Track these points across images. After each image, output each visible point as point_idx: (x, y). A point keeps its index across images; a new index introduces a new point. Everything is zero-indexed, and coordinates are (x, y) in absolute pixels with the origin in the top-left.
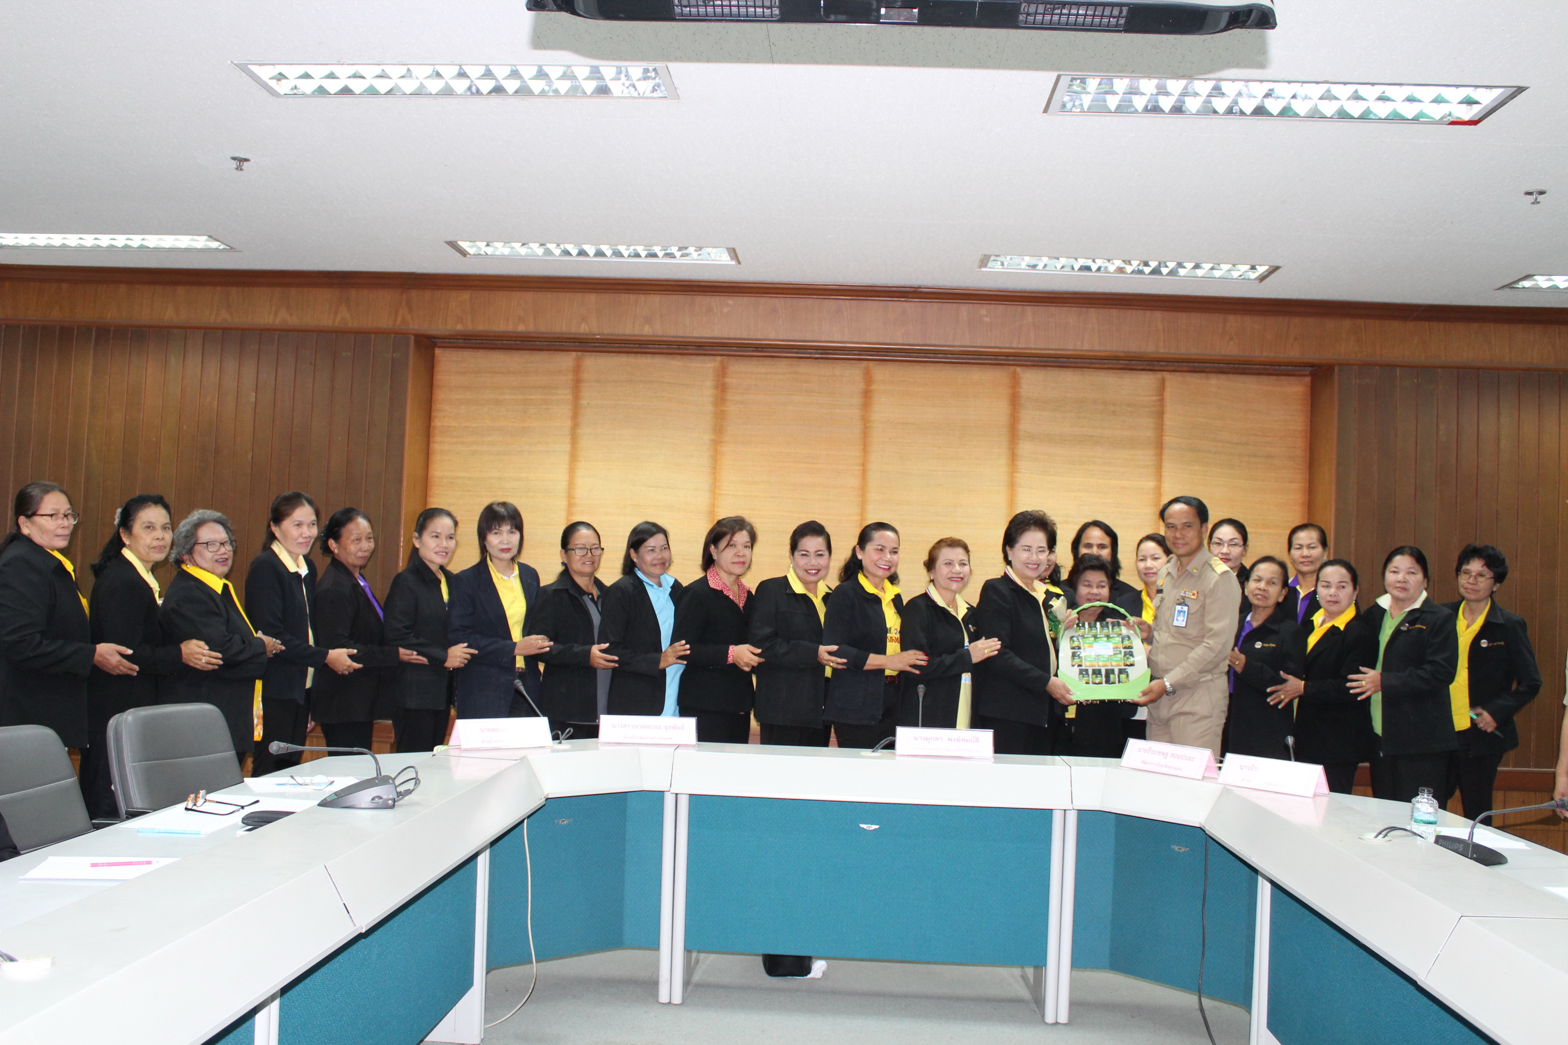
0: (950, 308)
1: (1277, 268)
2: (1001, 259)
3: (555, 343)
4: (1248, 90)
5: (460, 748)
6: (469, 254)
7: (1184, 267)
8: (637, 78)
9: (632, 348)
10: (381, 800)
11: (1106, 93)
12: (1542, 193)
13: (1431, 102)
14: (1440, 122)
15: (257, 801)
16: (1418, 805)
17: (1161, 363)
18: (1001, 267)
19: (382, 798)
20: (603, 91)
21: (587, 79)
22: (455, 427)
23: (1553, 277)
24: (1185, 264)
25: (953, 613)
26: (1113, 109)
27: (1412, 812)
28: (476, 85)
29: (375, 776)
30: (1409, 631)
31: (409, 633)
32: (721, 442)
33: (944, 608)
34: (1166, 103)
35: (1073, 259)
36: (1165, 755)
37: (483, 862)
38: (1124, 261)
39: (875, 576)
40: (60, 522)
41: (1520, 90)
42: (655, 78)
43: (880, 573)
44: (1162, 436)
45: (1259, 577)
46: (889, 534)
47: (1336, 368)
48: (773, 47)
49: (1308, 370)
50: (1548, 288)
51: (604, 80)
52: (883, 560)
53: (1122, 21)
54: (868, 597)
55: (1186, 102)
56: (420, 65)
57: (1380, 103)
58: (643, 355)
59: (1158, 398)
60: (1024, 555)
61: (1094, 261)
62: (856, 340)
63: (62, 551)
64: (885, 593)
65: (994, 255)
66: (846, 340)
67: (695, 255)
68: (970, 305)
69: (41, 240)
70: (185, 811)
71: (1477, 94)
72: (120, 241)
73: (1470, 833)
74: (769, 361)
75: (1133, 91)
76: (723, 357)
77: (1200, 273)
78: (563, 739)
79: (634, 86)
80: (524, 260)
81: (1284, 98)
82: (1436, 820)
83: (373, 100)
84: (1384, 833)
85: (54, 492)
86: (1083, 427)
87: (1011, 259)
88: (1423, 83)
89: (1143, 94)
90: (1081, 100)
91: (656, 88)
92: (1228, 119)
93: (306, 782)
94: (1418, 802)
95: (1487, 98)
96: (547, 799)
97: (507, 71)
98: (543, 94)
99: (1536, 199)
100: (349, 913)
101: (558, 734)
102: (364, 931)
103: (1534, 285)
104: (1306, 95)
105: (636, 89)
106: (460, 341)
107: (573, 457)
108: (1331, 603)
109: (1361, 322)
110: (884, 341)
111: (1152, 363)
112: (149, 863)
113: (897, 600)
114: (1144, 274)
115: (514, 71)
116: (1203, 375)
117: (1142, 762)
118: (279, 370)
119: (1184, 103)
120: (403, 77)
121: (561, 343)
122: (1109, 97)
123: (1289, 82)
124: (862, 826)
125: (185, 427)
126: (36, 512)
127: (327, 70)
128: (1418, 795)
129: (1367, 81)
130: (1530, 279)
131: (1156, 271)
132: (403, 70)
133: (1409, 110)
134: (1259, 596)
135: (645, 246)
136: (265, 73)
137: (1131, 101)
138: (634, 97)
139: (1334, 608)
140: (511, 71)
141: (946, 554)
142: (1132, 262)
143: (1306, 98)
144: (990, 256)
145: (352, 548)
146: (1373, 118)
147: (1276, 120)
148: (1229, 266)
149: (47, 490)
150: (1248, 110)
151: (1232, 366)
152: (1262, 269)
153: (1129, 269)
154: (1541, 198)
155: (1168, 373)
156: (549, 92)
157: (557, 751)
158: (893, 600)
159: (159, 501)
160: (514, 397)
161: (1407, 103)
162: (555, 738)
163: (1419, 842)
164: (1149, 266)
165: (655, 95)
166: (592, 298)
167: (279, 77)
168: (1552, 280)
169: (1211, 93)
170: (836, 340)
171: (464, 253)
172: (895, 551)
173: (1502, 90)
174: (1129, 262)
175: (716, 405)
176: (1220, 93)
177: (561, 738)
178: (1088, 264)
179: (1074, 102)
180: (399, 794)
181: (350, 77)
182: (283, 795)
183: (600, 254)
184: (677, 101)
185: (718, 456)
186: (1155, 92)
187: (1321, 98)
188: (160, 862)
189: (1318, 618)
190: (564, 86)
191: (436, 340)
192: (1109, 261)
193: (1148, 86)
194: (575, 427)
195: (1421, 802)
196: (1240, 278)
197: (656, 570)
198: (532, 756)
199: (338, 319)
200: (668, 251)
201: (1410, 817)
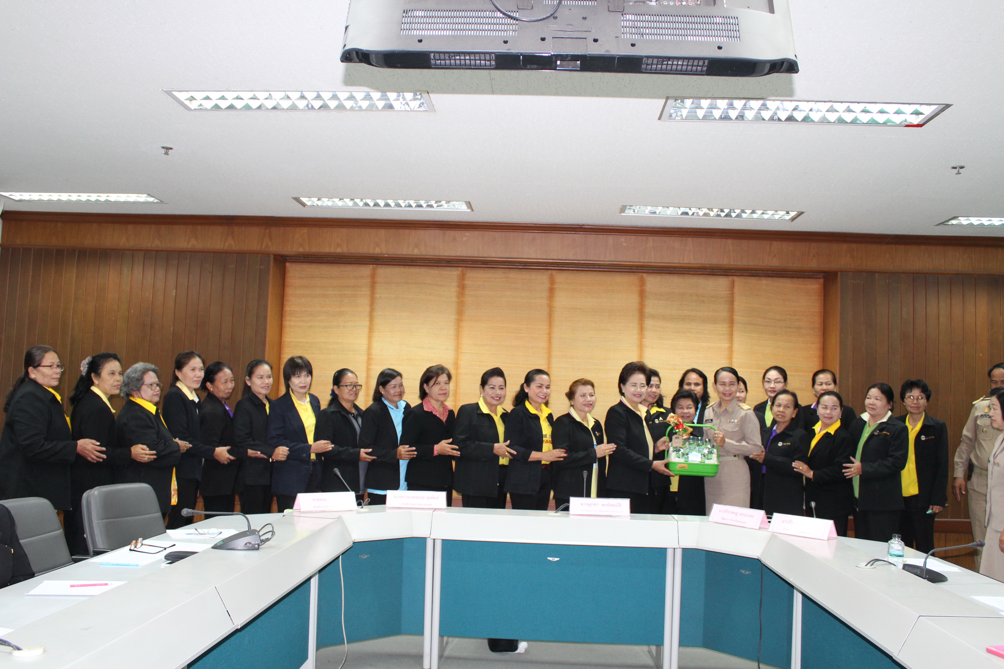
0: (601, 237)
1: (802, 213)
2: (634, 207)
3: (360, 260)
4: (783, 106)
5: (300, 511)
6: (307, 205)
7: (746, 213)
8: (410, 99)
9: (407, 262)
10: (251, 545)
11: (697, 108)
12: (962, 167)
13: (894, 113)
14: (899, 125)
15: (174, 545)
16: (892, 545)
17: (732, 271)
18: (633, 213)
19: (251, 544)
20: (391, 107)
21: (379, 100)
22: (298, 311)
23: (970, 218)
24: (746, 211)
25: (586, 425)
26: (701, 117)
27: (889, 549)
28: (310, 103)
29: (248, 530)
30: (879, 435)
31: (249, 438)
32: (461, 320)
33: (580, 422)
34: (733, 114)
35: (678, 208)
36: (736, 514)
37: (314, 583)
38: (709, 209)
39: (536, 402)
40: (55, 370)
41: (948, 106)
42: (421, 99)
43: (540, 400)
44: (733, 315)
45: (779, 403)
46: (545, 377)
47: (839, 273)
48: (492, 80)
49: (821, 275)
50: (967, 225)
51: (390, 100)
52: (542, 393)
53: (705, 69)
54: (531, 416)
55: (745, 113)
56: (277, 91)
57: (863, 114)
58: (414, 267)
59: (730, 292)
60: (633, 389)
61: (690, 209)
62: (544, 258)
63: (54, 388)
64: (542, 413)
65: (629, 206)
66: (538, 257)
67: (446, 206)
68: (615, 236)
69: (45, 196)
70: (130, 551)
71: (922, 109)
72: (93, 197)
73: (924, 562)
74: (491, 270)
75: (713, 107)
76: (462, 268)
77: (755, 216)
78: (364, 505)
79: (408, 104)
80: (340, 209)
81: (805, 111)
82: (903, 554)
83: (248, 113)
84: (871, 563)
85: (50, 352)
86: (684, 310)
87: (639, 208)
88: (889, 102)
89: (719, 109)
90: (681, 112)
91: (421, 105)
92: (771, 123)
93: (205, 532)
94: (892, 543)
95: (928, 111)
96: (354, 543)
97: (330, 95)
98: (352, 109)
99: (959, 171)
100: (230, 616)
101: (361, 502)
102: (239, 627)
103: (959, 223)
104: (818, 109)
105: (409, 106)
106: (301, 258)
107: (371, 329)
108: (827, 419)
109: (854, 246)
110: (562, 258)
111: (725, 271)
112: (106, 584)
113: (550, 417)
114: (721, 216)
115: (335, 95)
116: (758, 278)
117: (722, 519)
118: (190, 276)
119: (744, 114)
120: (267, 99)
121: (363, 260)
122: (698, 111)
123: (808, 101)
124: (549, 558)
125: (132, 311)
126: (40, 364)
127: (220, 94)
128: (892, 539)
129: (855, 101)
130: (956, 219)
131: (728, 215)
132: (266, 94)
133: (881, 119)
134: (780, 416)
135: (415, 200)
136: (182, 96)
137: (712, 113)
138: (408, 111)
139: (828, 421)
140: (333, 95)
141: (581, 390)
142: (714, 210)
143: (818, 111)
144: (627, 206)
145: (222, 387)
146: (859, 123)
147: (800, 124)
148: (772, 212)
149: (46, 351)
150: (783, 119)
151: (776, 272)
152: (793, 214)
153: (712, 214)
154: (961, 170)
155: (736, 277)
156: (356, 108)
157: (360, 513)
158: (547, 417)
159: (115, 357)
160: (334, 293)
161: (880, 114)
162: (359, 504)
163: (893, 568)
164: (724, 212)
165: (420, 109)
166: (382, 232)
167: (192, 98)
168: (970, 220)
169: (760, 108)
170: (532, 257)
171: (304, 205)
172: (548, 387)
173: (936, 106)
174: (712, 209)
175: (458, 297)
176: (766, 108)
177: (363, 505)
178: (686, 211)
179: (677, 113)
180: (262, 541)
181: (234, 99)
182: (190, 541)
183: (387, 205)
184: (434, 113)
185: (460, 329)
186: (726, 107)
187: (827, 111)
188: (114, 584)
189: (817, 427)
190: (365, 104)
191: (287, 258)
192: (699, 209)
193: (722, 104)
194: (372, 310)
195: (894, 543)
196: (780, 219)
197: (396, 399)
198: (345, 516)
199: (227, 245)
200: (429, 204)
201: (887, 552)
